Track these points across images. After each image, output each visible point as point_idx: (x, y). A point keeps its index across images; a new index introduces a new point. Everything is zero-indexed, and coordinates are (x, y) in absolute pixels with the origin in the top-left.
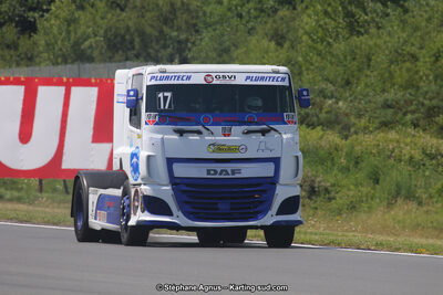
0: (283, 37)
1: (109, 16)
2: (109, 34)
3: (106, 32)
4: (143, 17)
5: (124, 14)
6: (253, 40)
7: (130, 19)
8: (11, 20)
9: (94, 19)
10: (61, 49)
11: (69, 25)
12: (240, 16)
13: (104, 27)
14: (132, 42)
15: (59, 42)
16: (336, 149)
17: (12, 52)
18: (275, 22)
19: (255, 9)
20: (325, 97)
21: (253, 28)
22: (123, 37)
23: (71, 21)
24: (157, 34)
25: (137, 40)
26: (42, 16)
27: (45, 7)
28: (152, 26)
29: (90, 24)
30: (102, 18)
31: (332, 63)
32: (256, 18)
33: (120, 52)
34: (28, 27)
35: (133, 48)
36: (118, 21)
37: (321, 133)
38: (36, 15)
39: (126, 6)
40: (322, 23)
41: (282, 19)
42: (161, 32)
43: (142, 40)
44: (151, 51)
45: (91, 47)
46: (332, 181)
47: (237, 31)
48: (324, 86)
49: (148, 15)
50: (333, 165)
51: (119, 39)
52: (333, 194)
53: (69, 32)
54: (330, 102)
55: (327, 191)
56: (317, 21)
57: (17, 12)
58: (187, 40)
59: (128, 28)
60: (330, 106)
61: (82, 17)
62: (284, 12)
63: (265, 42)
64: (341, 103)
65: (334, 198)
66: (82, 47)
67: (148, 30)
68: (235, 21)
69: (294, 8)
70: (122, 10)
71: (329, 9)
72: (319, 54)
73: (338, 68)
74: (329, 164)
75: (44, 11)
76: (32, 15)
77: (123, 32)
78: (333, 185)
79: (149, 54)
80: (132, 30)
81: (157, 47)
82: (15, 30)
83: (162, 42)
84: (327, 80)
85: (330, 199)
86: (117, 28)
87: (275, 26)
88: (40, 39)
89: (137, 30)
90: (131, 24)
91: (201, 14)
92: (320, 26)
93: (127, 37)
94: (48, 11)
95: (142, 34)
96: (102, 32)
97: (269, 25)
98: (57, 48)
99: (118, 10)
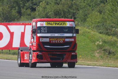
0: (101, 11)
1: (55, 6)
2: (55, 11)
3: (54, 11)
4: (64, 6)
5: (59, 6)
6: (93, 12)
7: (60, 7)
8: (29, 8)
9: (51, 7)
10: (42, 16)
11: (44, 9)
12: (90, 6)
13: (54, 9)
14: (61, 13)
15: (42, 14)
16: (116, 41)
17: (29, 16)
18: (99, 7)
19: (94, 4)
20: (113, 27)
21: (94, 9)
22: (58, 12)
23: (45, 8)
24: (68, 11)
25: (62, 13)
26: (37, 7)
27: (38, 4)
28: (66, 9)
29: (50, 9)
30: (53, 7)
31: (114, 18)
32: (95, 6)
33: (58, 16)
34: (34, 10)
35: (61, 15)
36: (57, 7)
37: (112, 37)
38: (36, 6)
39: (59, 4)
40: (112, 7)
41: (101, 7)
42: (69, 10)
43: (64, 13)
44: (66, 16)
45: (50, 15)
46: (115, 50)
47: (89, 10)
48: (112, 25)
49: (65, 6)
50: (115, 46)
51: (57, 13)
52: (115, 54)
53: (44, 11)
54: (114, 29)
55: (113, 53)
56: (111, 7)
57: (31, 6)
58: (76, 13)
59: (60, 9)
60: (114, 30)
61: (48, 7)
62: (102, 5)
63: (97, 13)
64: (117, 29)
65: (115, 55)
66: (48, 15)
67: (66, 10)
68: (88, 7)
69: (105, 4)
70: (58, 5)
71: (114, 4)
72: (111, 16)
73: (116, 20)
74: (114, 45)
75: (37, 5)
76: (34, 6)
77: (58, 11)
78: (115, 51)
79: (65, 16)
80: (61, 10)
81: (68, 14)
82: (30, 10)
83: (69, 13)
84: (113, 23)
85: (114, 55)
86: (57, 10)
87: (99, 8)
88: (37, 13)
89: (62, 10)
90: (61, 8)
91: (79, 6)
92: (111, 8)
93: (60, 12)
94: (39, 5)
95: (64, 11)
96: (53, 10)
97: (98, 8)
98: (41, 15)
99: (57, 5)
